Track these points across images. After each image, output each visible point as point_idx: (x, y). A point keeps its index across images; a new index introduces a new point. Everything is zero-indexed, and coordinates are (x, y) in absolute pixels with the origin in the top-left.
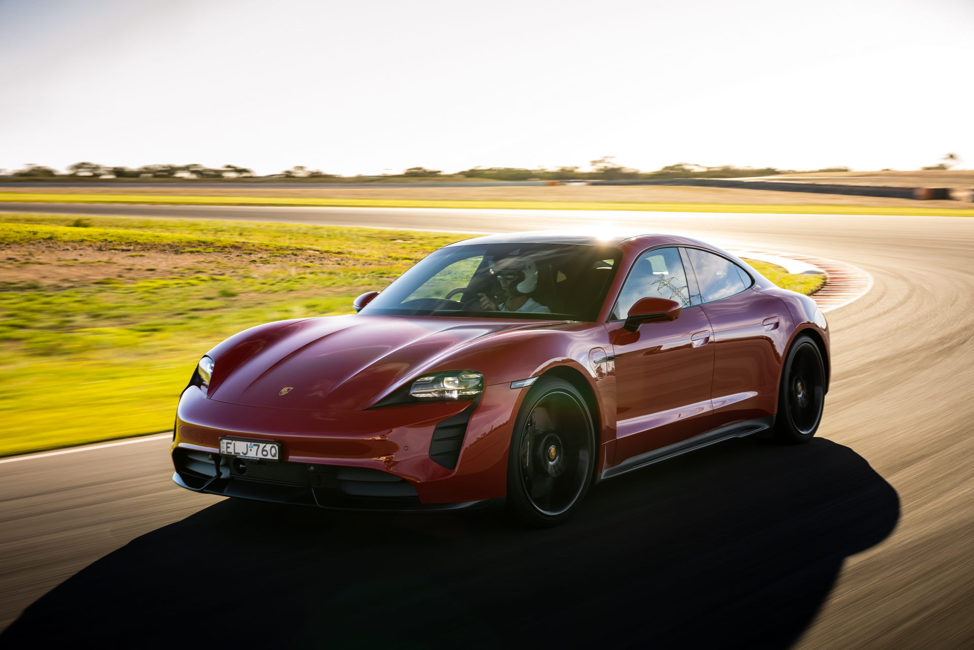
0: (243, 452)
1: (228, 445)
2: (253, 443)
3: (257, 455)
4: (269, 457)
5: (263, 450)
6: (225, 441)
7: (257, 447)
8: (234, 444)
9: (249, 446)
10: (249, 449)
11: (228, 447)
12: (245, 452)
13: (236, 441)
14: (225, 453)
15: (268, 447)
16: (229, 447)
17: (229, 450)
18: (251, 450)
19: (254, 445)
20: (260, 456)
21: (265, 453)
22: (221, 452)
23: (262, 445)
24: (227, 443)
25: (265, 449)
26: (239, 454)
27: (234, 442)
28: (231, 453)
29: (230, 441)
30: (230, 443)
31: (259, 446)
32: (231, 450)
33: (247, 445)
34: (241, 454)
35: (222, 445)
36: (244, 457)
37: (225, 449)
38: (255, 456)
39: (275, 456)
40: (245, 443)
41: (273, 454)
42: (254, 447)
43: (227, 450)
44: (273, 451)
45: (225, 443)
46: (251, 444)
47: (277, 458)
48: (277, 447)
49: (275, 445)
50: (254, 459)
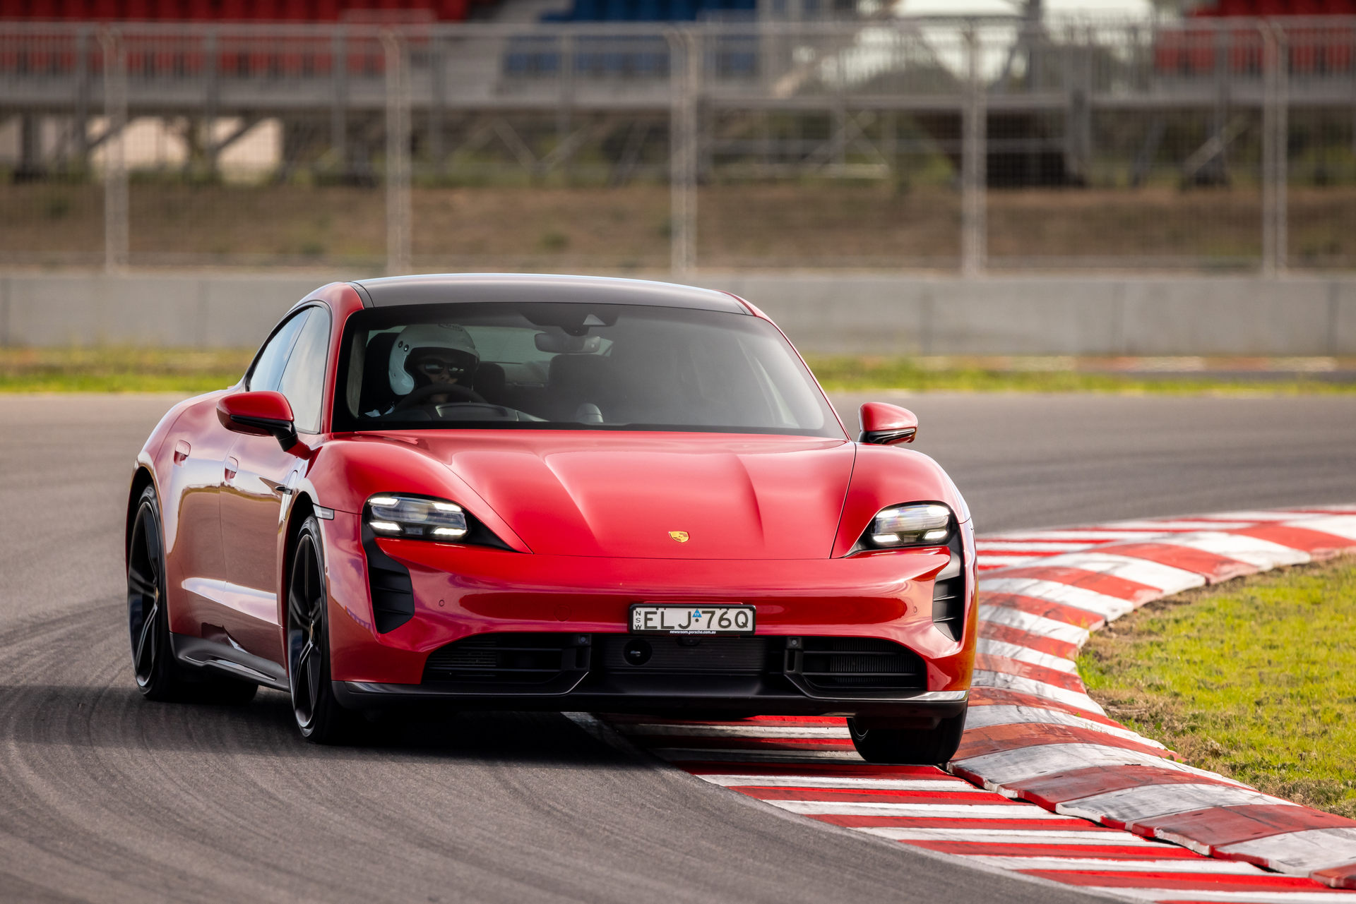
0: (680, 626)
1: (649, 616)
2: (700, 610)
3: (709, 627)
4: (733, 628)
5: (721, 619)
6: (643, 610)
7: (710, 615)
8: (662, 613)
9: (692, 615)
10: (693, 619)
11: (647, 619)
12: (685, 624)
13: (665, 607)
14: (643, 628)
15: (731, 614)
16: (651, 619)
17: (650, 624)
18: (697, 620)
19: (704, 612)
20: (715, 627)
21: (725, 623)
22: (634, 628)
23: (719, 612)
24: (647, 613)
25: (725, 617)
26: (673, 627)
27: (661, 610)
28: (656, 627)
29: (654, 610)
30: (655, 613)
31: (713, 613)
32: (655, 623)
33: (690, 613)
34: (677, 628)
35: (635, 617)
36: (684, 632)
37: (642, 623)
38: (705, 628)
39: (745, 625)
40: (685, 611)
41: (742, 625)
42: (702, 615)
43: (646, 623)
44: (741, 619)
45: (643, 614)
46: (697, 612)
47: (749, 628)
48: (750, 614)
49: (747, 611)
50: (704, 633)
